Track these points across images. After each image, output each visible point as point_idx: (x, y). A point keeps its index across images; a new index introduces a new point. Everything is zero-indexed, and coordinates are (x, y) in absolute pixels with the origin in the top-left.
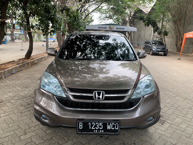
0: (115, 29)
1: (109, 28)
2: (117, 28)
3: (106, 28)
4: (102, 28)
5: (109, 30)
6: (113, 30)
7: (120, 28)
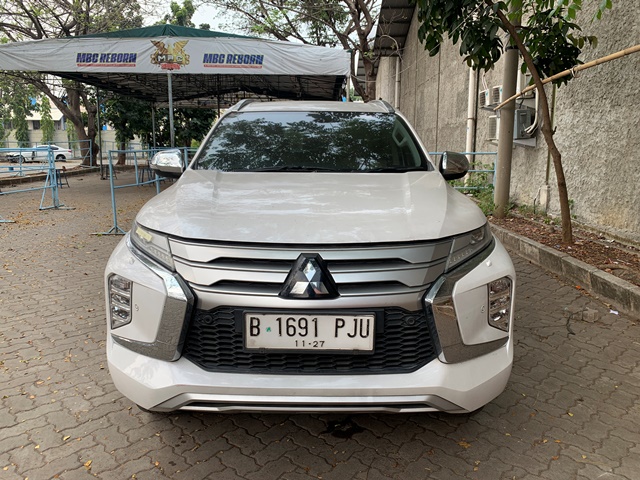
0: (195, 66)
1: (156, 60)
2: (209, 59)
3: (133, 58)
4: (104, 57)
5: (157, 69)
6: (183, 70)
7: (231, 58)
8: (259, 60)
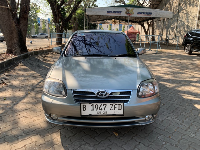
2: (139, 13)
7: (144, 13)
8: (151, 14)
